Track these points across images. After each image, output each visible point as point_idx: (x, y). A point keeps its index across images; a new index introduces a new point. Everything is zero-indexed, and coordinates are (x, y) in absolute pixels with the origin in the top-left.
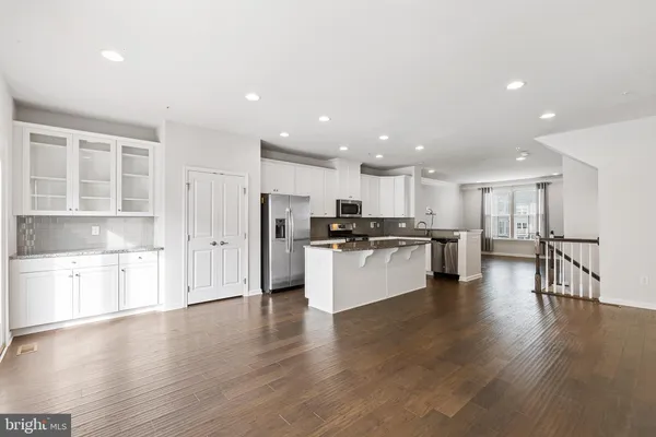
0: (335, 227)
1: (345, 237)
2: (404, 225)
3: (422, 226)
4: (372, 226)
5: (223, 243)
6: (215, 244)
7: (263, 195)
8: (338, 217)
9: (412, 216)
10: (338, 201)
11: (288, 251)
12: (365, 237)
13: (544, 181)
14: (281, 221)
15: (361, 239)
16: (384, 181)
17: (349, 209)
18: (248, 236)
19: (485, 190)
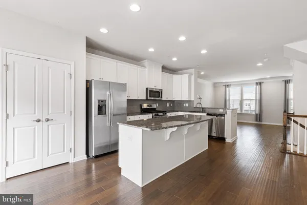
0: (145, 106)
1: (152, 113)
2: (187, 105)
3: (199, 106)
4: (168, 105)
5: (48, 120)
6: (39, 121)
7: (87, 81)
8: (147, 99)
9: (192, 99)
10: (147, 89)
11: (108, 124)
12: (165, 112)
13: (260, 81)
14: (102, 101)
15: (162, 114)
16: (176, 77)
17: (154, 94)
18: (73, 113)
19: (227, 86)
